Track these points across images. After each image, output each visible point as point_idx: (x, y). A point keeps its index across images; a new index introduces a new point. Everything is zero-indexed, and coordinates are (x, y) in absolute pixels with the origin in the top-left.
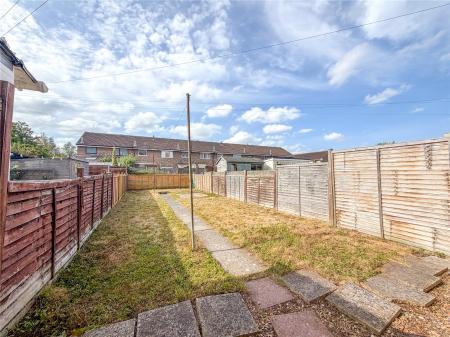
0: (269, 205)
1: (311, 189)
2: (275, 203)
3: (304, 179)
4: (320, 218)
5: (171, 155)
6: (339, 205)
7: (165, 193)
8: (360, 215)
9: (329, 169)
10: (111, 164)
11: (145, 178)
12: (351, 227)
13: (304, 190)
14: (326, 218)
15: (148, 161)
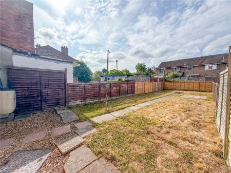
5: (214, 67)
15: (194, 73)
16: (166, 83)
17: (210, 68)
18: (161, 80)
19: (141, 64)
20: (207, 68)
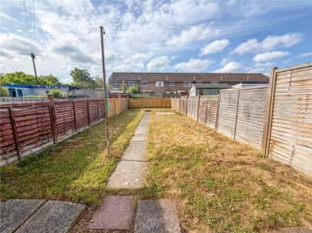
0: (212, 126)
1: (248, 114)
2: (217, 125)
3: (242, 103)
4: (252, 145)
5: (162, 85)
6: (275, 135)
7: (149, 111)
8: (298, 149)
9: (269, 92)
10: (122, 92)
11: (139, 101)
12: (285, 161)
13: (241, 115)
14: (258, 146)
15: (147, 89)
16: (132, 100)
17: (160, 84)
18: (123, 96)
19: (81, 71)
20: (157, 84)
